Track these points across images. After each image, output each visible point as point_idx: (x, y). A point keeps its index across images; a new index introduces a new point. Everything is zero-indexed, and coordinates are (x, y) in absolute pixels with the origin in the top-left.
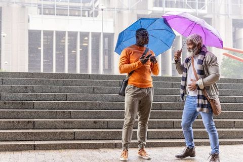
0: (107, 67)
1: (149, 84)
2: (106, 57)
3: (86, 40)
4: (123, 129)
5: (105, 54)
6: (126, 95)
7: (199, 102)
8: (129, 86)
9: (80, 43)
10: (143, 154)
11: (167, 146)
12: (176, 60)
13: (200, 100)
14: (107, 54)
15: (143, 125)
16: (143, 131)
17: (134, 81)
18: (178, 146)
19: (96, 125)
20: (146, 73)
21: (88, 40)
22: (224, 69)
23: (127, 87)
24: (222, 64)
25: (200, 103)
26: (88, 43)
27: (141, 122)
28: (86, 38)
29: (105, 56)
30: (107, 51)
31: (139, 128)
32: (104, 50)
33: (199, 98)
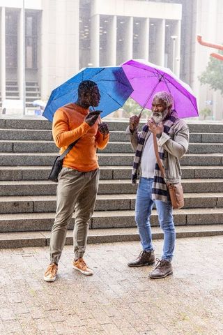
0: (30, 66)
2: (30, 49)
4: (53, 231)
5: (27, 44)
6: (60, 181)
7: (155, 185)
10: (81, 266)
11: (119, 241)
12: (132, 129)
13: (157, 183)
14: (31, 44)
15: (83, 223)
16: (82, 232)
18: (135, 240)
19: (17, 208)
22: (212, 72)
24: (210, 66)
25: (157, 187)
27: (80, 219)
29: (28, 48)
30: (31, 40)
31: (76, 228)
32: (26, 37)
33: (156, 181)
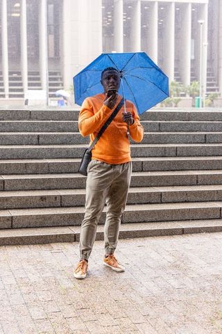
0: (52, 55)
1: (125, 156)
2: (52, 37)
3: (16, 8)
4: (82, 226)
5: (49, 32)
6: (89, 174)
8: (93, 162)
9: (8, 13)
10: (112, 262)
14: (53, 32)
15: (115, 218)
16: (113, 228)
17: (101, 154)
19: (44, 202)
20: (121, 141)
21: (20, 8)
23: (90, 163)
26: (20, 12)
27: (111, 214)
28: (17, 5)
29: (50, 36)
30: (52, 28)
31: (107, 223)
32: (48, 25)
